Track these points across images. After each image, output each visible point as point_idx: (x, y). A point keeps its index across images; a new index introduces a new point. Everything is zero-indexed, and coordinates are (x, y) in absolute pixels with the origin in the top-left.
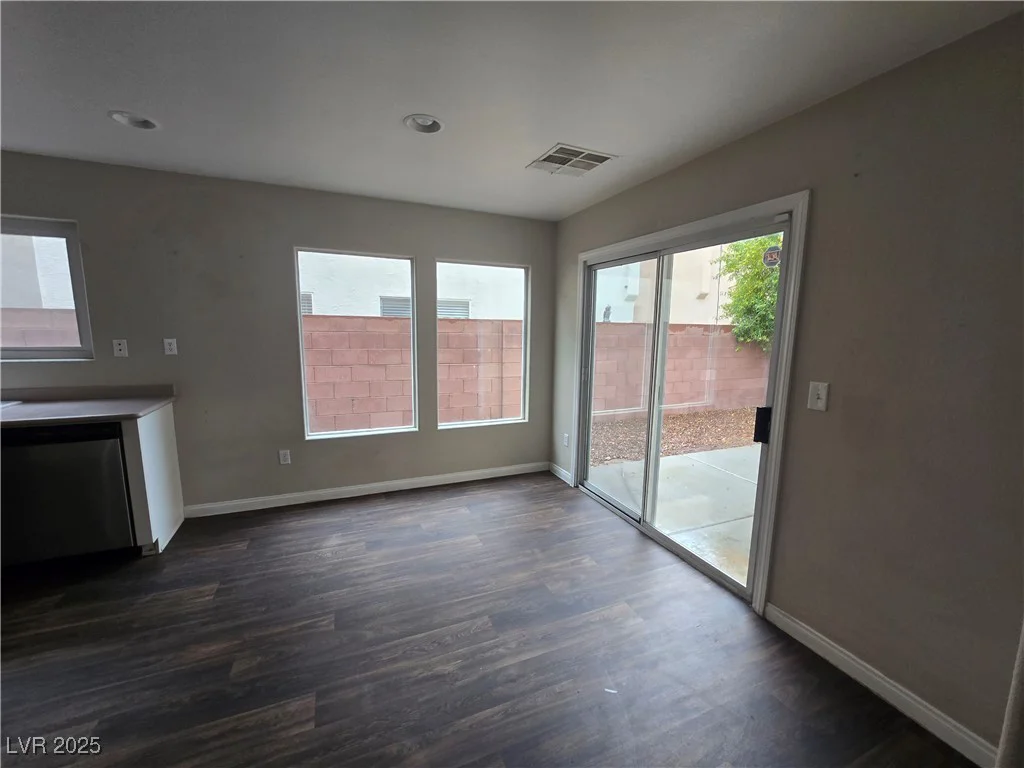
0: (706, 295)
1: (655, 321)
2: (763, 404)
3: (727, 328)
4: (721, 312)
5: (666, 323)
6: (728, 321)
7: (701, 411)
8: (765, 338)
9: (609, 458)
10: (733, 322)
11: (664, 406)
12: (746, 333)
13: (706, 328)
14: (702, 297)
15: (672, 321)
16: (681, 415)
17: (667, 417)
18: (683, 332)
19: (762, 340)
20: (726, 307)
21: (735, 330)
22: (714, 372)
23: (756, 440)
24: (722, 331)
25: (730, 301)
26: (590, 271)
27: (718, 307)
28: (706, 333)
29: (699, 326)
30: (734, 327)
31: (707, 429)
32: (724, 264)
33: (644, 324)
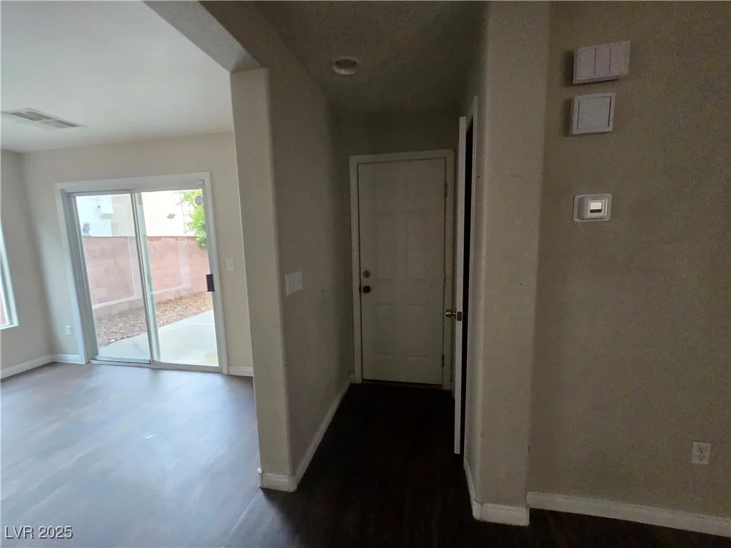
0: (174, 215)
1: (136, 235)
2: (209, 273)
3: (193, 238)
4: (186, 227)
5: (145, 236)
6: (192, 234)
7: (184, 294)
9: (113, 340)
10: (196, 234)
11: (154, 293)
12: (206, 241)
13: (176, 238)
14: (171, 216)
15: (149, 234)
16: (170, 300)
17: (159, 303)
18: (160, 242)
20: (190, 224)
21: (198, 239)
22: (187, 267)
23: (209, 291)
24: (189, 240)
25: (191, 220)
26: (69, 198)
27: (184, 224)
28: (178, 242)
30: (196, 237)
31: (190, 305)
32: (183, 195)
33: (126, 237)
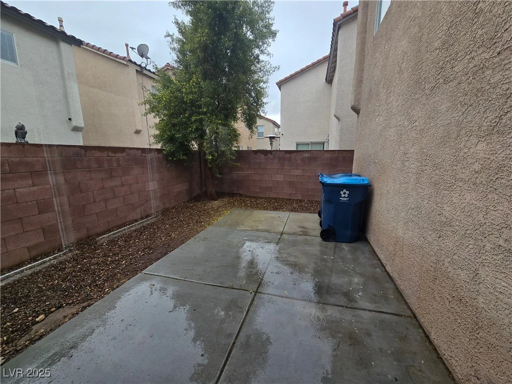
0: (140, 130)
3: (159, 151)
4: (152, 140)
6: (159, 146)
8: (185, 157)
10: (162, 147)
12: (172, 154)
13: (143, 150)
14: (138, 132)
18: (124, 155)
19: (183, 159)
20: (155, 136)
21: (165, 152)
22: (156, 183)
24: (156, 153)
25: (157, 132)
27: (149, 136)
28: (144, 155)
29: (138, 149)
30: (163, 150)
32: (148, 106)
